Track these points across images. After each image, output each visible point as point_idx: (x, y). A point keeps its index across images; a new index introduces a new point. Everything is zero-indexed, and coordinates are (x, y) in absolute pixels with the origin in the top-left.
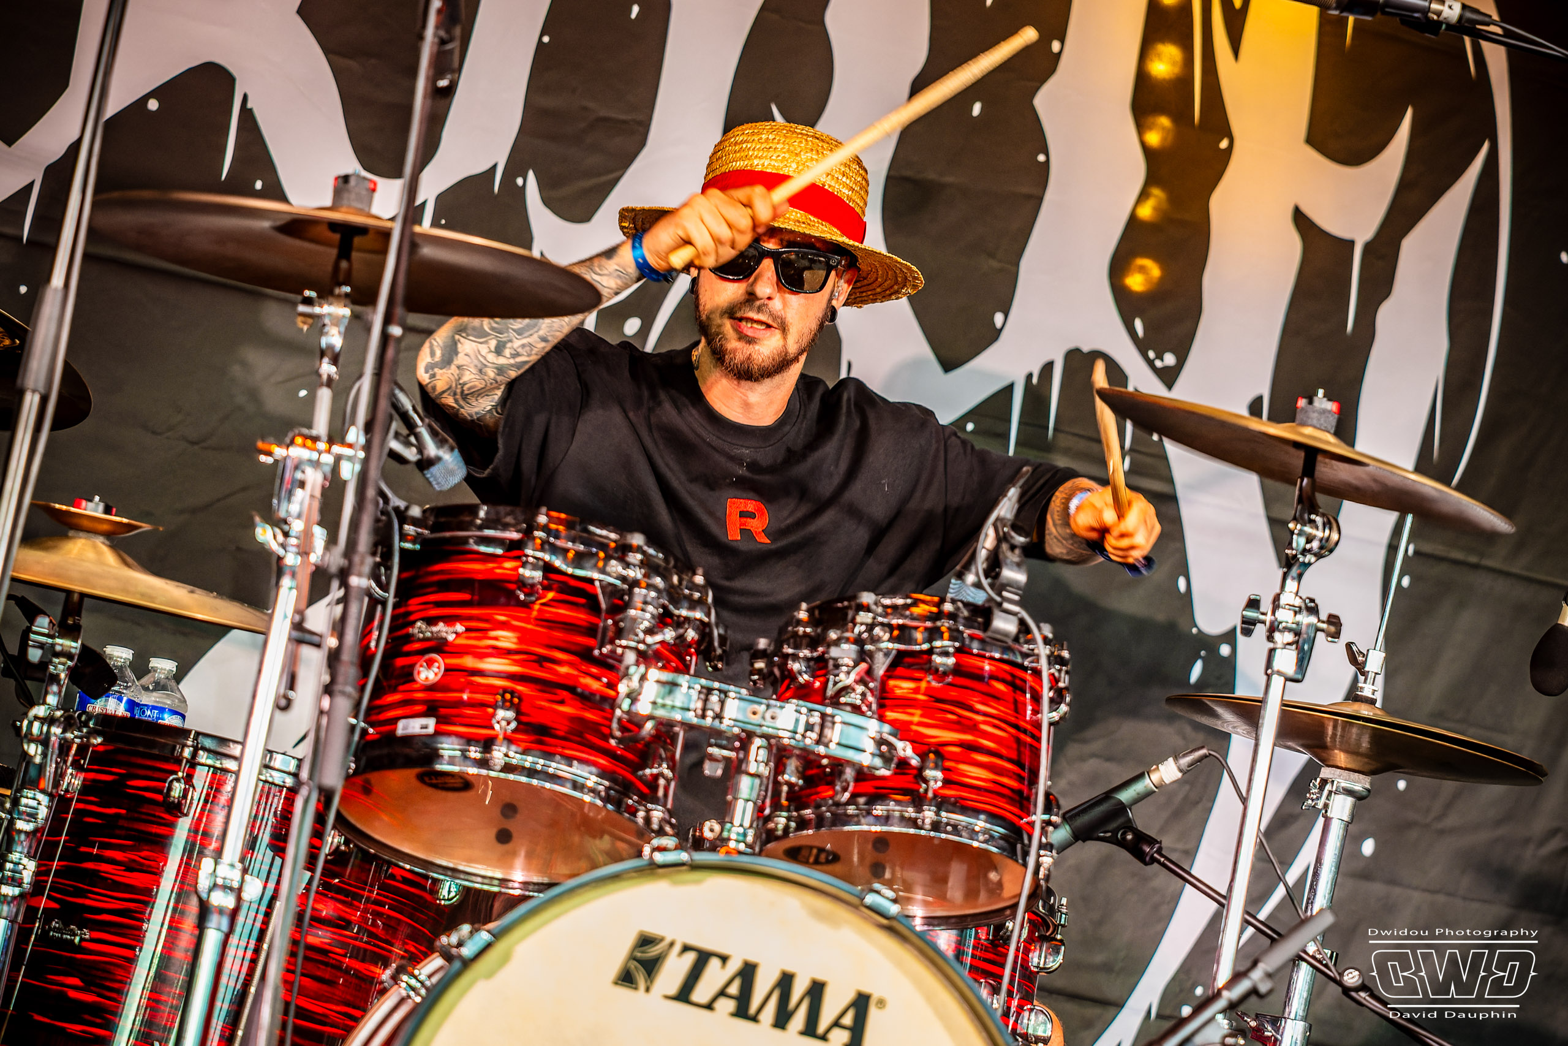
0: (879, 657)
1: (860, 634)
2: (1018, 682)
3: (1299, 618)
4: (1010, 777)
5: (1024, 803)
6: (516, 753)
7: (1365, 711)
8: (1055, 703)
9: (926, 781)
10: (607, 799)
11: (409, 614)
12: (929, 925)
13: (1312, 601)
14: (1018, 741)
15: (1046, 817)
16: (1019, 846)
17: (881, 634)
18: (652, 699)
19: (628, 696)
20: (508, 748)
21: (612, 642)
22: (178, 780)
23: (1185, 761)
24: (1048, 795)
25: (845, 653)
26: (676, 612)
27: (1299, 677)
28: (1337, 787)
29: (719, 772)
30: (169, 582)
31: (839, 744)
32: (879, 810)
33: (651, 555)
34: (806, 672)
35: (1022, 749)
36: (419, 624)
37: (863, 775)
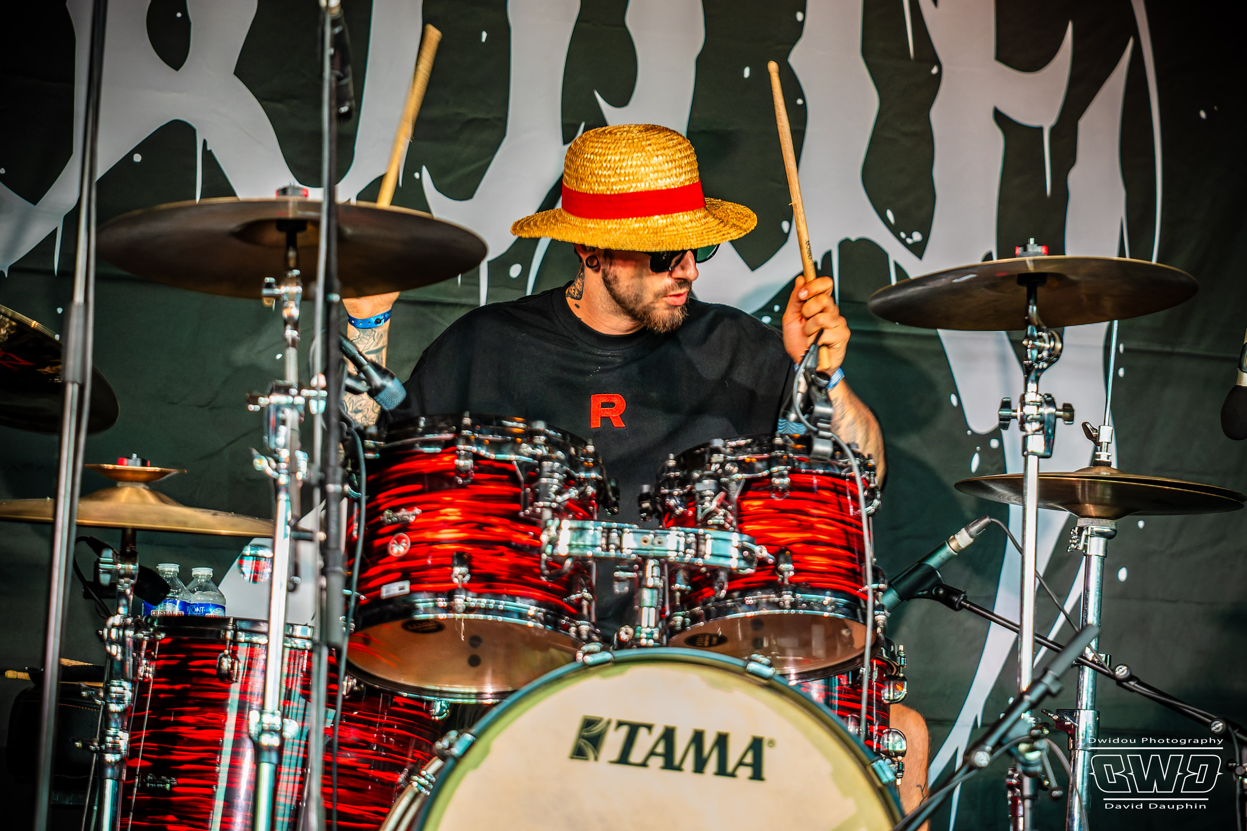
0: (733, 485)
1: (716, 471)
2: (839, 488)
3: (1041, 410)
4: (843, 560)
5: (857, 577)
6: (473, 597)
7: (1104, 472)
8: (869, 500)
9: (781, 573)
10: (545, 622)
11: (379, 506)
12: (801, 679)
13: (1049, 396)
14: (846, 532)
15: (875, 586)
16: (859, 610)
17: (732, 468)
18: (568, 543)
19: (550, 543)
20: (467, 595)
21: (532, 505)
22: (225, 656)
23: (974, 529)
24: (875, 570)
25: (706, 486)
26: (577, 475)
27: (1049, 454)
28: (1091, 532)
29: (627, 589)
30: (196, 509)
31: (712, 555)
32: (750, 600)
33: (552, 436)
34: (681, 506)
35: (850, 538)
36: (387, 512)
37: (733, 576)
